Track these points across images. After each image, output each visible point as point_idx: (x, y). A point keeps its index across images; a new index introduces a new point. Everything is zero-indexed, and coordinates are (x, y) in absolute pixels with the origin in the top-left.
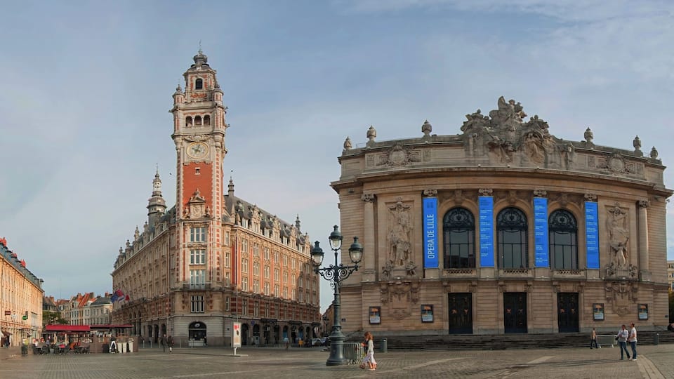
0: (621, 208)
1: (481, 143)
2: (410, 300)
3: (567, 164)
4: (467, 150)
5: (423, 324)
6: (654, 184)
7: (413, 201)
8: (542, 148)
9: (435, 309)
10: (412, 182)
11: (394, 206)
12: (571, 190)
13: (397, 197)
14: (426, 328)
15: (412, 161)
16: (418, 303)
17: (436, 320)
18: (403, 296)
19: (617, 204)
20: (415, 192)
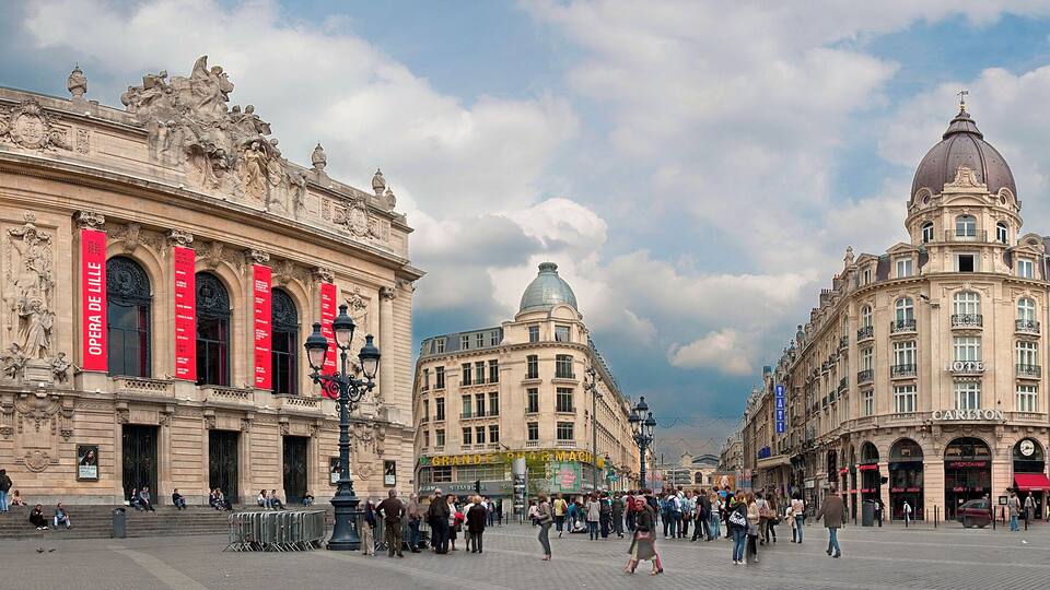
0: (362, 297)
1: (176, 142)
2: (58, 432)
3: (295, 208)
4: (153, 148)
5: (80, 484)
6: (408, 262)
7: (55, 228)
8: (266, 172)
9: (101, 455)
10: (57, 189)
11: (19, 230)
12: (302, 258)
13: (26, 212)
14: (83, 491)
15: (56, 145)
16: (71, 440)
17: (102, 476)
18: (45, 424)
19: (357, 291)
20: (60, 210)
